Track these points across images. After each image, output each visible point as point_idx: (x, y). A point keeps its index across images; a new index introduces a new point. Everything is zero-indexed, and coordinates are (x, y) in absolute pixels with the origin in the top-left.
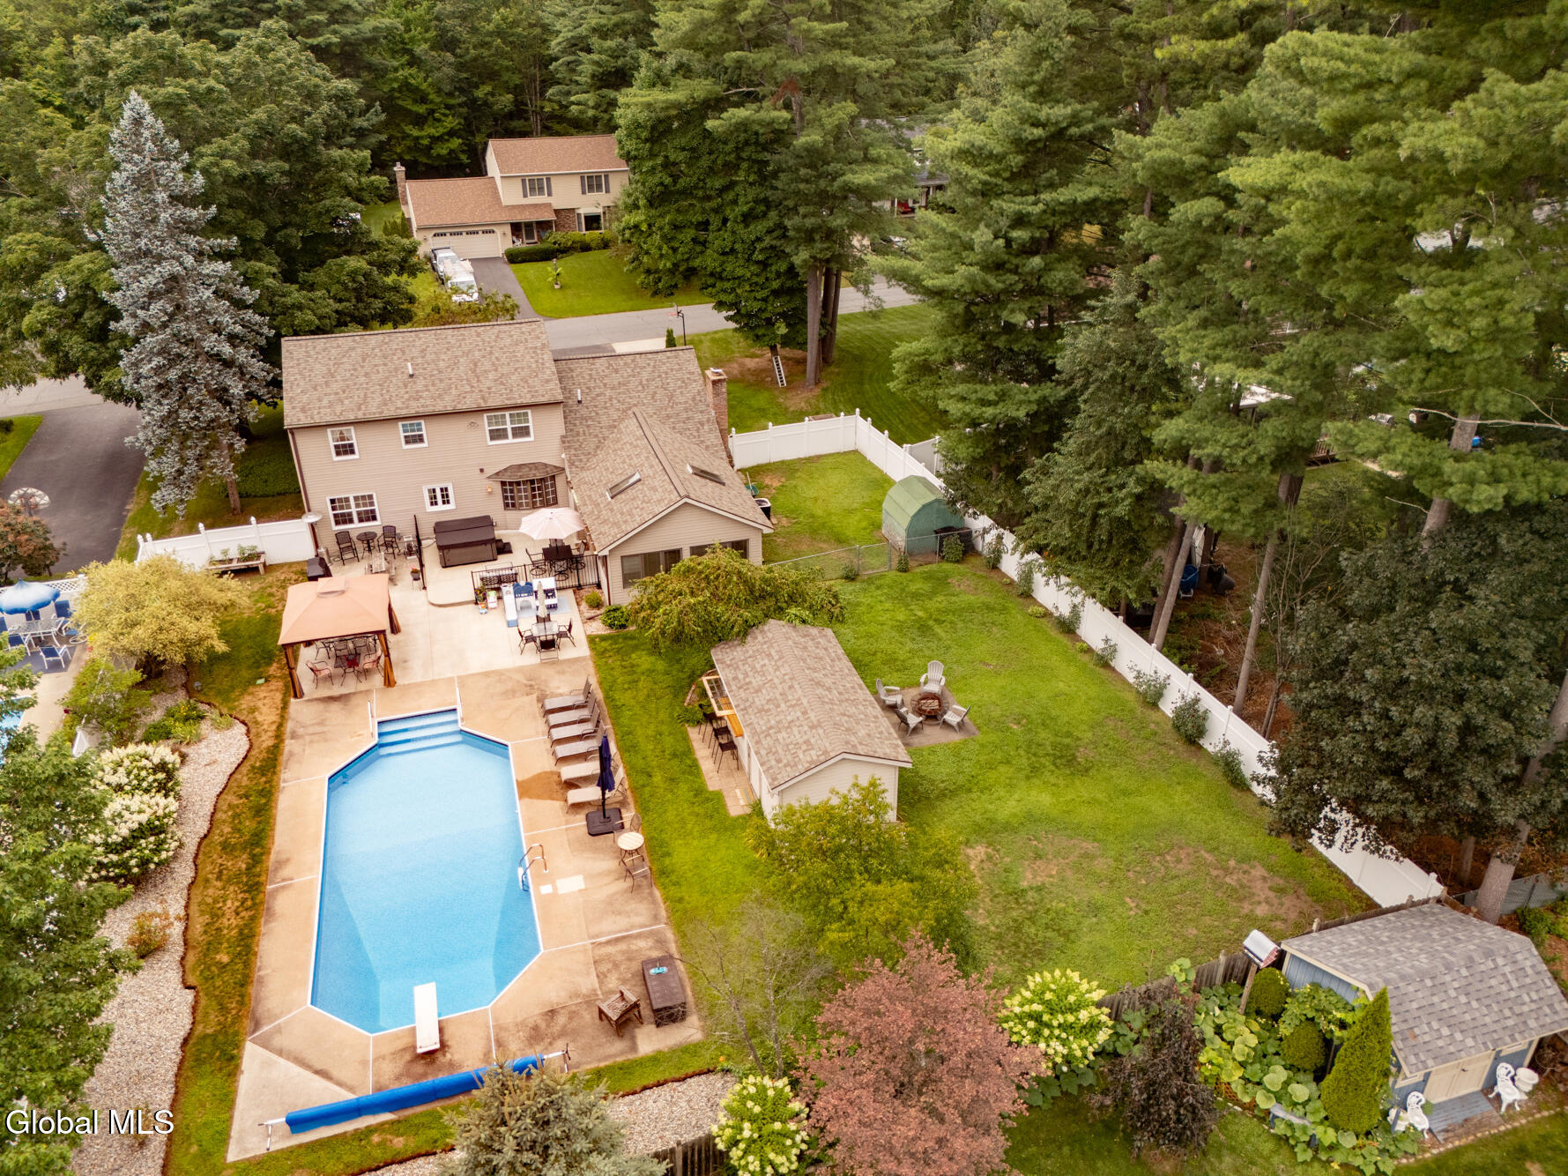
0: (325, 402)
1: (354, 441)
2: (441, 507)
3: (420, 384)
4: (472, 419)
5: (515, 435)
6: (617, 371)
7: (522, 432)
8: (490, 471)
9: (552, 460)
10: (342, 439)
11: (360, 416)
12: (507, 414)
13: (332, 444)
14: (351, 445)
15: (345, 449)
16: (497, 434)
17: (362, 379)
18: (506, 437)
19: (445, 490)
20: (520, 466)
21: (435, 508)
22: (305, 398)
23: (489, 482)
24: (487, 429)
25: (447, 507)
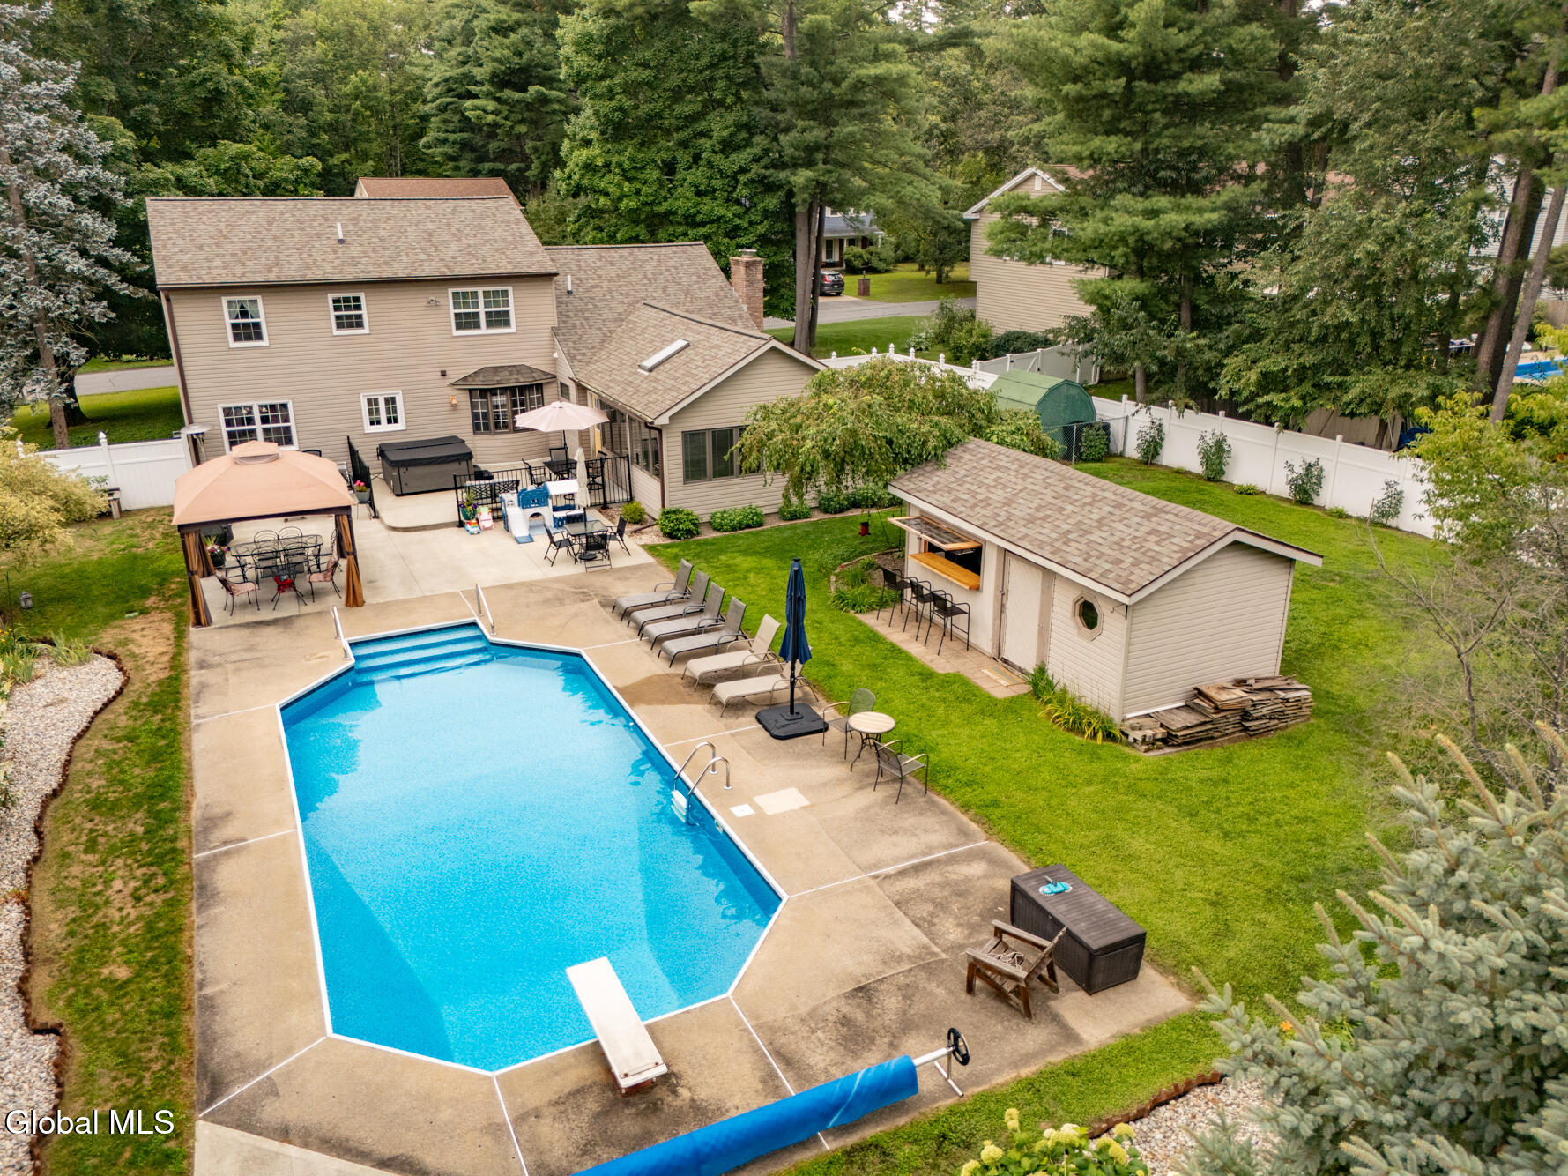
0: (218, 261)
1: (262, 320)
2: (385, 427)
3: (355, 251)
4: (432, 294)
5: (489, 324)
6: (612, 264)
7: (499, 319)
8: (455, 374)
9: (541, 364)
10: (244, 314)
11: (272, 277)
12: (480, 290)
13: (228, 322)
14: (257, 325)
15: (247, 331)
16: (466, 321)
17: (270, 243)
18: (477, 326)
19: (391, 401)
20: (497, 369)
21: (376, 429)
22: (186, 258)
23: (452, 392)
24: (453, 311)
25: (393, 427)
